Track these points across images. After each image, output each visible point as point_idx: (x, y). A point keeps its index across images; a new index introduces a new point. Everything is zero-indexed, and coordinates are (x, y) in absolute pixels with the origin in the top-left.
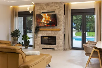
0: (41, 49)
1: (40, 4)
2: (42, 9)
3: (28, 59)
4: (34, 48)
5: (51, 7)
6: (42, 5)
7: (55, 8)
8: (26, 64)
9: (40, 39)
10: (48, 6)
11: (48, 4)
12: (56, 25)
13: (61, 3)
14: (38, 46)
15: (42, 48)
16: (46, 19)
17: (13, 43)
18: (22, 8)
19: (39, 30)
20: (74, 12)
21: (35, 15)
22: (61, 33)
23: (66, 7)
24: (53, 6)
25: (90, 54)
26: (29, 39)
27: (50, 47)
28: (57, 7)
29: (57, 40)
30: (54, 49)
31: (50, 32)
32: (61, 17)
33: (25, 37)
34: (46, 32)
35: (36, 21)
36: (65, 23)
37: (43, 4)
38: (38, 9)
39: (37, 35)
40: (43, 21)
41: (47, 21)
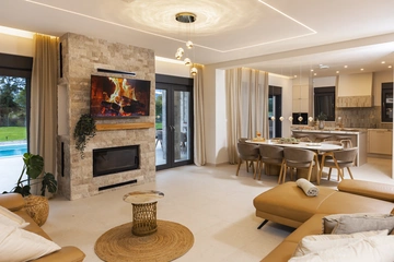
0: (97, 192)
1: (91, 40)
2: (97, 59)
5: (126, 57)
6: (98, 44)
7: (138, 64)
10: (116, 54)
14: (86, 187)
15: (101, 189)
16: (122, 92)
24: (132, 55)
27: (124, 178)
28: (141, 61)
29: (142, 155)
30: (136, 181)
31: (123, 134)
34: (113, 135)
37: (102, 42)
38: (82, 57)
39: (83, 149)
40: (113, 98)
41: (126, 100)
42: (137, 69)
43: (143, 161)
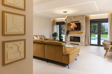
1: (70, 17)
2: (71, 20)
3: (67, 50)
4: (66, 43)
7: (79, 19)
8: (68, 53)
9: (69, 38)
11: (74, 17)
12: (80, 30)
13: (84, 16)
14: (68, 42)
15: (71, 44)
16: (73, 26)
17: (54, 40)
18: (59, 20)
19: (69, 33)
20: (93, 21)
21: (67, 24)
22: (84, 34)
23: (87, 18)
24: (78, 18)
25: (108, 49)
26: (63, 38)
27: (76, 43)
28: (81, 18)
30: (78, 44)
31: (76, 34)
32: (83, 25)
33: (60, 37)
34: (74, 34)
35: (67, 27)
36: (86, 28)
37: (72, 17)
38: (68, 20)
39: (67, 36)
40: (71, 27)
41: (74, 27)
42: (80, 20)
43: (80, 41)
